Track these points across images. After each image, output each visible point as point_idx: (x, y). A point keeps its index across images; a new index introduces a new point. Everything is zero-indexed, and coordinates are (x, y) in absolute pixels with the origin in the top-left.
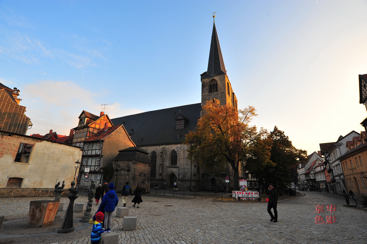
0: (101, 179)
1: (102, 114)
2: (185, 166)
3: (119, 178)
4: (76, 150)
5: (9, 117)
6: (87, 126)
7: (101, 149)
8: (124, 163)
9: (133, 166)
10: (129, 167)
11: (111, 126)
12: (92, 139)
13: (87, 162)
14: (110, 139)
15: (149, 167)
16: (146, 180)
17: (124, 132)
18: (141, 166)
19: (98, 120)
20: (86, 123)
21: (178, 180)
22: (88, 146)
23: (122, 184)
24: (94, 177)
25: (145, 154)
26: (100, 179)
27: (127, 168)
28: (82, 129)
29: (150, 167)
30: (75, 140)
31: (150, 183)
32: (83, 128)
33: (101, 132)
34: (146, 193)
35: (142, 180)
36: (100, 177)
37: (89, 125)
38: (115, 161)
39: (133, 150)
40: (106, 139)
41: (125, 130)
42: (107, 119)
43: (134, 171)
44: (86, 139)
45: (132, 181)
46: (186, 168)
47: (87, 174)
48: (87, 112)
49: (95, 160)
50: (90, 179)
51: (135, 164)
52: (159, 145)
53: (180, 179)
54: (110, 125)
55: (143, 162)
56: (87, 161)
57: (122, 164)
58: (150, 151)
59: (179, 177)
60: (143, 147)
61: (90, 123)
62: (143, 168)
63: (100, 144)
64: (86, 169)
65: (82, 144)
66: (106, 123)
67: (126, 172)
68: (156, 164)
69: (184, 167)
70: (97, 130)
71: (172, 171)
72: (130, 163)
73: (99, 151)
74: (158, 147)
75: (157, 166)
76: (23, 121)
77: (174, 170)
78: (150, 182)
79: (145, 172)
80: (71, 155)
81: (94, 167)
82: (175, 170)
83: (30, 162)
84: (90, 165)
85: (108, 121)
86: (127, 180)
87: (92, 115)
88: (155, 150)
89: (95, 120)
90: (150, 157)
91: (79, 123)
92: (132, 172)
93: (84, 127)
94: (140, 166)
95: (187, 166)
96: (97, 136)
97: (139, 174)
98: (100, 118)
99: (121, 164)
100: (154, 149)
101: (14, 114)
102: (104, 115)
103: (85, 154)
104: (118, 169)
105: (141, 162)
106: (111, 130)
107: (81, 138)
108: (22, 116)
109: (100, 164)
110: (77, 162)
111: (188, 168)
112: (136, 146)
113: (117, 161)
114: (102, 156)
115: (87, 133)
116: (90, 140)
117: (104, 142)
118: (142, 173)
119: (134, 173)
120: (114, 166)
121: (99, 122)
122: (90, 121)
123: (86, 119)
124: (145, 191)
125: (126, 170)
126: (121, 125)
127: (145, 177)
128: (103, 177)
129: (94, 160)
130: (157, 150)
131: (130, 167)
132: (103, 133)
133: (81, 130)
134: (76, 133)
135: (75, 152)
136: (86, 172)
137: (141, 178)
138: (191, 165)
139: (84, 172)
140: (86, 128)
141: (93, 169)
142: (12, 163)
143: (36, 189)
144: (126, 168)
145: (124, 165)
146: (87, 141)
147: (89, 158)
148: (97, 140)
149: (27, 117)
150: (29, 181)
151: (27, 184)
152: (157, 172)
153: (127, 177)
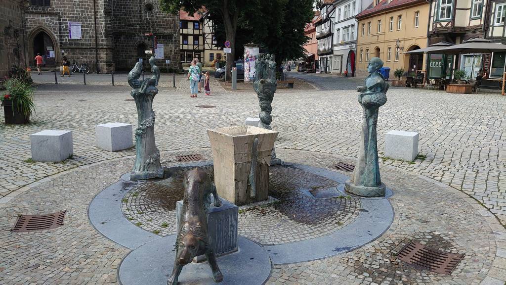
2: (77, 11)
21: (61, 46)
46: (80, 17)
53: (65, 44)
59: (63, 40)
69: (73, 14)
71: (39, 23)
77: (44, 20)
82: (47, 21)
95: (82, 11)
111: (85, 18)
138: (95, 10)
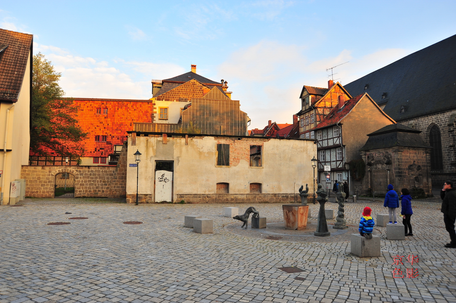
0: (348, 178)
1: (331, 84)
3: (374, 175)
4: (308, 145)
5: (228, 116)
6: (313, 107)
7: (340, 136)
8: (380, 152)
9: (395, 156)
10: (388, 158)
11: (348, 99)
12: (325, 125)
13: (324, 157)
14: (351, 120)
15: (426, 153)
16: (422, 175)
17: (372, 103)
18: (410, 154)
19: (327, 94)
20: (311, 102)
22: (321, 135)
23: (382, 184)
24: (338, 177)
25: (414, 134)
26: (346, 179)
27: (386, 159)
28: (308, 112)
29: (428, 154)
30: (302, 130)
31: (432, 181)
32: (308, 110)
33: (336, 112)
34: (426, 196)
35: (414, 177)
36: (347, 177)
37: (316, 105)
38: (365, 150)
39: (391, 130)
40: (344, 121)
41: (372, 100)
42: (341, 89)
43: (398, 163)
44: (317, 126)
45: (397, 178)
47: (328, 174)
48: (309, 87)
49: (335, 153)
50: (332, 179)
51: (399, 152)
52: (443, 111)
54: (346, 98)
55: (412, 147)
56: (324, 155)
57: (377, 154)
58: (426, 125)
60: (410, 120)
61: (317, 102)
62: (414, 157)
63: (337, 130)
64: (325, 167)
65: (313, 133)
66: (339, 97)
67: (386, 165)
68: (441, 146)
70: (328, 110)
72: (390, 151)
73: (338, 140)
74: (440, 116)
75: (443, 149)
76: (241, 118)
78: (432, 178)
79: (418, 163)
80: (304, 151)
81: (335, 162)
83: (264, 165)
84: (329, 161)
85: (342, 91)
86: (388, 177)
87: (317, 89)
88: (436, 122)
89: (322, 96)
90: (426, 136)
91: (303, 105)
92: (395, 164)
93: (310, 109)
94: (408, 153)
96: (331, 118)
97: (409, 167)
98: (329, 91)
99: (375, 154)
100: (433, 121)
101: (232, 112)
102: (334, 84)
103: (319, 146)
104: (371, 163)
105: (409, 147)
106: (349, 105)
107: (310, 125)
108: (238, 113)
109: (343, 158)
110: (313, 160)
112: (395, 122)
113: (368, 151)
114: (344, 146)
115: (316, 116)
116: (322, 127)
117: (342, 125)
118: (414, 164)
119: (399, 166)
120: (364, 158)
121: (329, 97)
122: (316, 99)
123: (310, 97)
124: (423, 193)
125: (385, 162)
126: (364, 94)
127: (420, 171)
128: (350, 175)
129: (333, 153)
130: (439, 121)
131: (391, 157)
132: (338, 112)
133: (307, 114)
134: (301, 119)
135: (307, 146)
136: (326, 171)
137: (412, 173)
139: (324, 171)
140: (313, 110)
141: (334, 165)
142: (249, 168)
143: (276, 194)
144: (384, 159)
145: (379, 155)
146: (318, 128)
147: (326, 151)
148: (332, 124)
149: (243, 112)
150: (268, 186)
151: (266, 189)
152: (446, 160)
153: (389, 173)
